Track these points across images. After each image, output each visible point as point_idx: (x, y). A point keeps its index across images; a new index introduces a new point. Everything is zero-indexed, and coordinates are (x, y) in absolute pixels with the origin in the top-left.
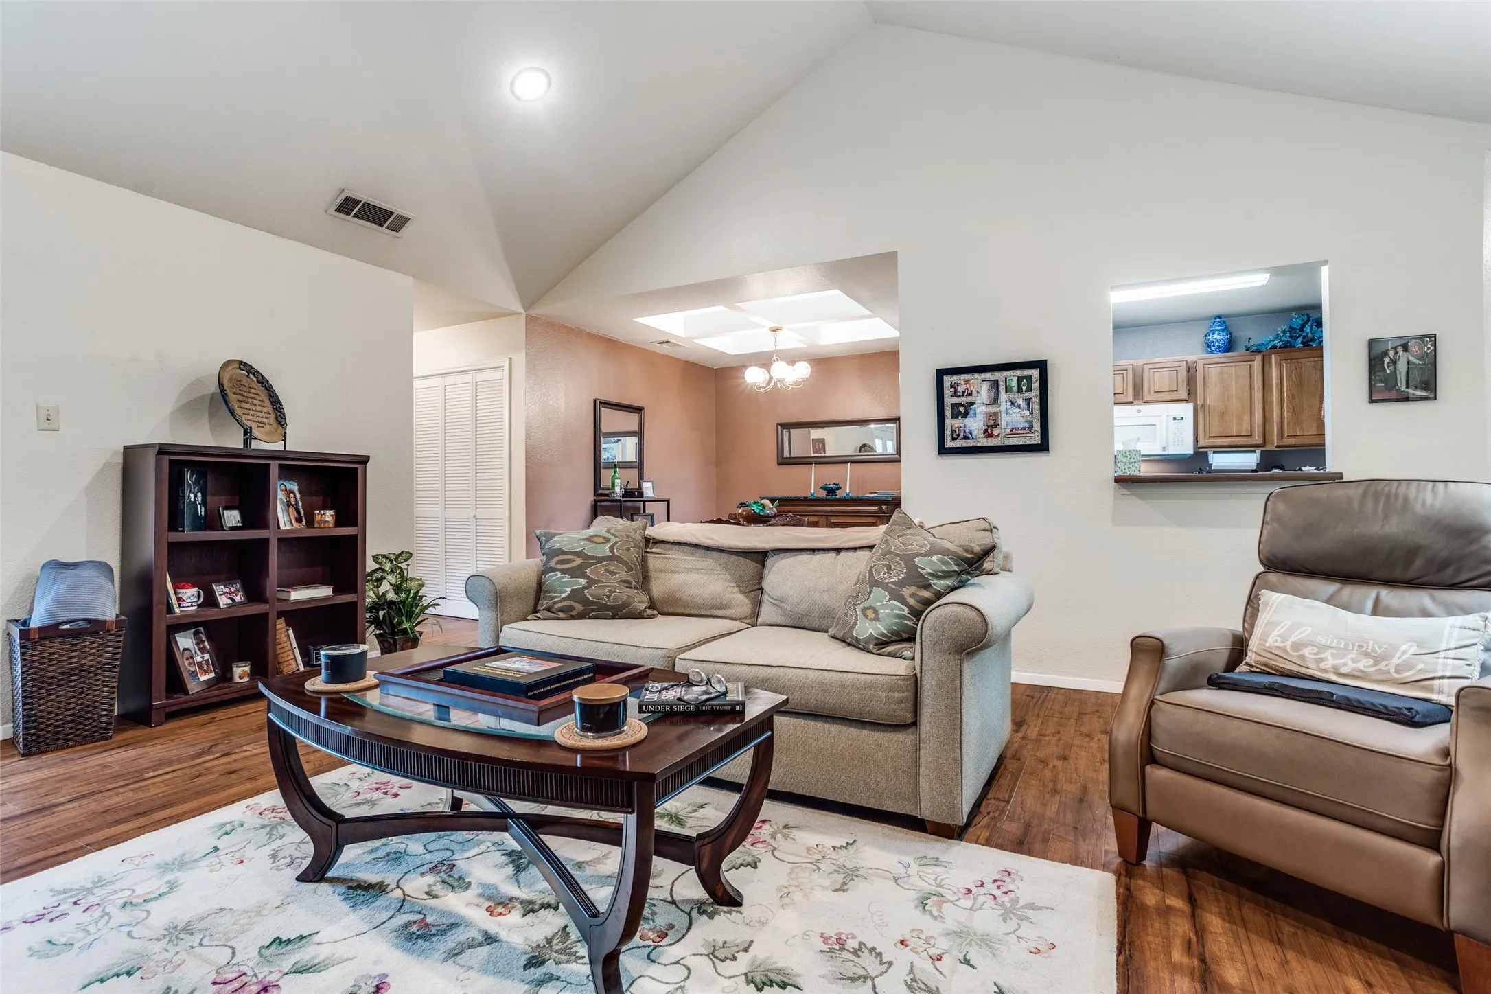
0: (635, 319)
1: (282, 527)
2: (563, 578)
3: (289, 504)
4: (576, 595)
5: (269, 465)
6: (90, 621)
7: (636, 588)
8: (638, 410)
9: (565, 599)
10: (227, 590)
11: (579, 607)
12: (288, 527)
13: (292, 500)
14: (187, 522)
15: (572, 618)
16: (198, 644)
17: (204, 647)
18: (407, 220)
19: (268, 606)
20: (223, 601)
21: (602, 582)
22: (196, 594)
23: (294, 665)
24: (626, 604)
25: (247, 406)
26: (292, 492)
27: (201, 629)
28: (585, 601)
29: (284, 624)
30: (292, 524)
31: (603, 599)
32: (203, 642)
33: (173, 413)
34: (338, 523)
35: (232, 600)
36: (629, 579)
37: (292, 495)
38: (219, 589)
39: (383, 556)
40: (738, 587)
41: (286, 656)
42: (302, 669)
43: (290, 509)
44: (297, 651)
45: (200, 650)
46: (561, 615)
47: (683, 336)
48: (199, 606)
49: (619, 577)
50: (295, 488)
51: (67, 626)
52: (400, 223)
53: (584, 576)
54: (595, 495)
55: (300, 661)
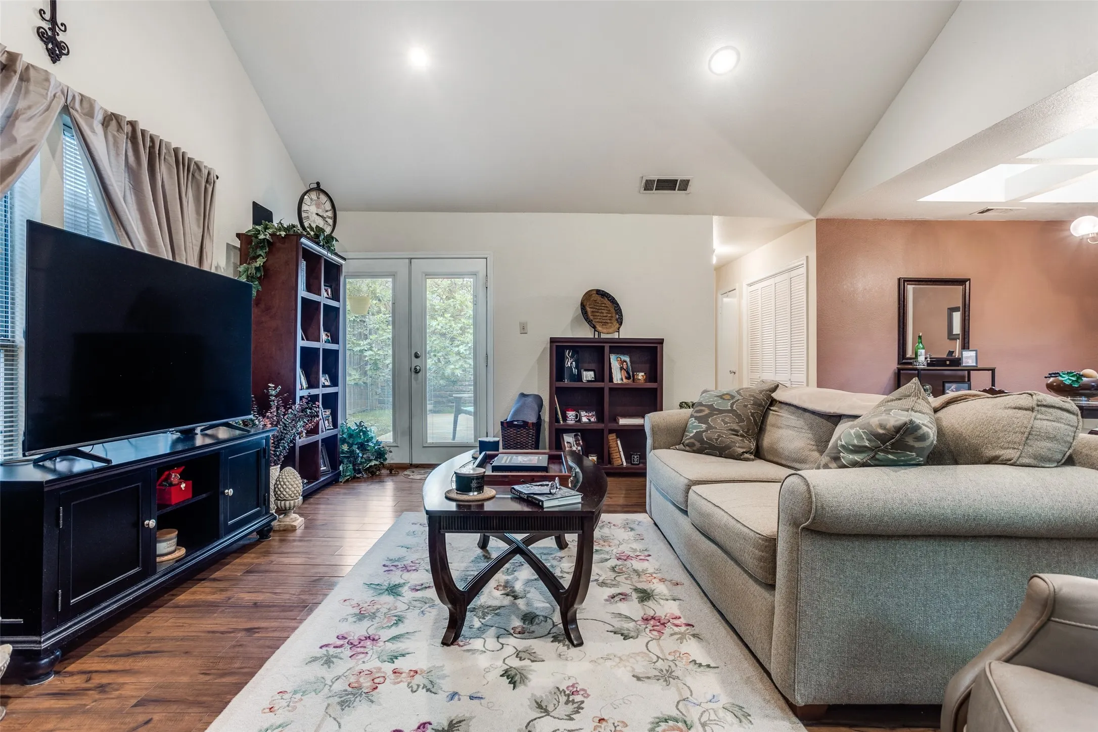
0: (921, 200)
1: (615, 381)
2: (695, 422)
3: (622, 368)
4: (698, 435)
5: (604, 346)
6: (523, 421)
7: (742, 436)
8: (961, 282)
9: (691, 438)
10: (587, 414)
11: (698, 445)
12: (619, 382)
13: (625, 367)
14: (566, 375)
15: (694, 452)
16: (576, 441)
17: (579, 443)
18: (688, 181)
19: (603, 425)
20: (584, 420)
21: (716, 428)
22: (574, 415)
23: (620, 461)
24: (728, 447)
25: (597, 314)
26: (625, 362)
27: (579, 434)
28: (701, 441)
29: (615, 437)
30: (622, 379)
31: (712, 441)
32: (579, 440)
33: (572, 321)
34: (647, 380)
35: (589, 420)
36: (737, 428)
37: (625, 363)
38: (583, 413)
39: (685, 403)
40: (817, 446)
41: (615, 455)
42: (625, 464)
43: (622, 371)
44: (622, 453)
45: (576, 444)
46: (687, 448)
47: (1004, 201)
48: (576, 421)
49: (729, 426)
50: (627, 359)
51: (516, 423)
52: (685, 185)
53: (706, 422)
54: (899, 364)
55: (624, 460)
